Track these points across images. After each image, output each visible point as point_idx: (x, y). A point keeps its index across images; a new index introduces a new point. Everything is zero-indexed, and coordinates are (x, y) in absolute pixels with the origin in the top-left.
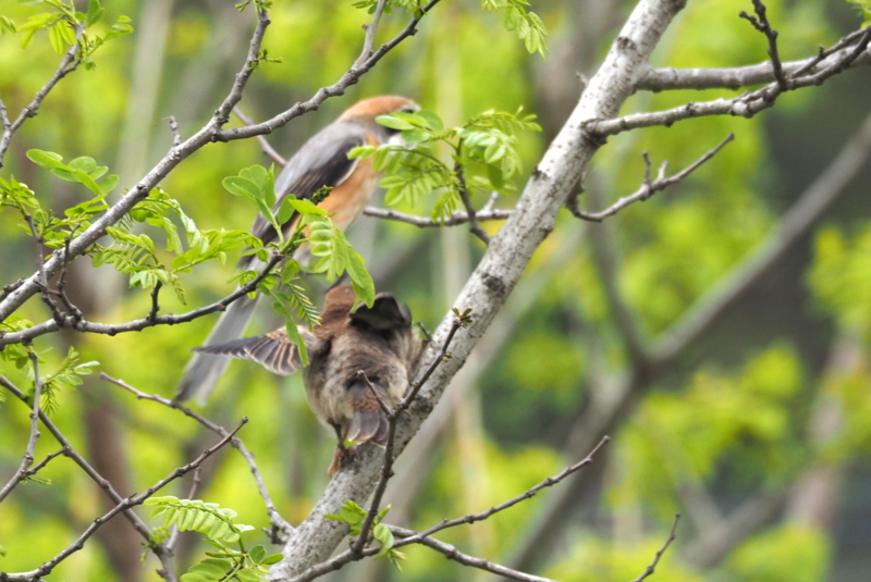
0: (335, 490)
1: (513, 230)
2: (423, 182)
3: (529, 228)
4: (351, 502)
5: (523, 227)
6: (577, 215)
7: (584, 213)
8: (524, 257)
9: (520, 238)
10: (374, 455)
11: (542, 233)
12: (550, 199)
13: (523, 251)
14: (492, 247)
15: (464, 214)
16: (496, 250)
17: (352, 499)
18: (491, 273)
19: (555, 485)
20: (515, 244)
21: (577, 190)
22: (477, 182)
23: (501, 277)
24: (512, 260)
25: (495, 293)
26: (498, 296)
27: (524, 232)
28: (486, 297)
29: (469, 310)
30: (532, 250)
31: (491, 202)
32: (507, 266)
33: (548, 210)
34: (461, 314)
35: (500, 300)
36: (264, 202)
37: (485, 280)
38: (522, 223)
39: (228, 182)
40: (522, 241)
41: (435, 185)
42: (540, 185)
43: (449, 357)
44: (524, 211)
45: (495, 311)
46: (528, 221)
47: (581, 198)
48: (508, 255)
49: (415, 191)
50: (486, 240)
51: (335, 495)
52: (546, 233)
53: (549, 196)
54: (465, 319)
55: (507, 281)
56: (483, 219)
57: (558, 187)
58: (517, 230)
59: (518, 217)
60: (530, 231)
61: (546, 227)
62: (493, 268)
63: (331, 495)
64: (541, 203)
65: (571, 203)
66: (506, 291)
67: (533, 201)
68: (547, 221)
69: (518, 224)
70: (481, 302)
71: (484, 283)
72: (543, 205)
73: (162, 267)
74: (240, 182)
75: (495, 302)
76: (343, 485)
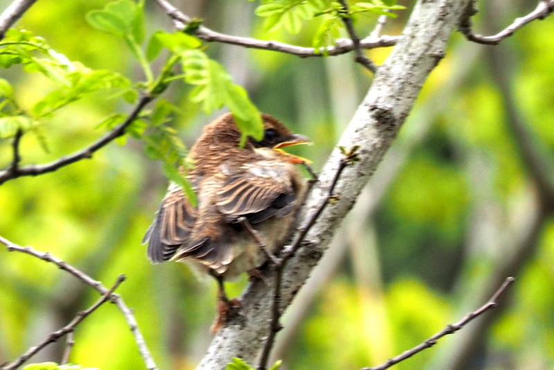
0: (220, 347)
1: (401, 59)
2: (303, 9)
3: (418, 55)
4: (238, 359)
5: (412, 54)
6: (471, 38)
7: (478, 36)
8: (415, 87)
9: (409, 66)
10: (261, 307)
11: (433, 60)
12: (441, 22)
13: (413, 80)
14: (380, 77)
15: (348, 42)
16: (384, 80)
17: (240, 357)
18: (380, 105)
19: (457, 332)
20: (404, 73)
21: (469, 11)
22: (362, 8)
23: (391, 109)
24: (401, 90)
25: (385, 126)
26: (388, 129)
27: (414, 59)
28: (375, 131)
29: (356, 148)
30: (423, 79)
31: (379, 27)
32: (396, 97)
33: (438, 35)
34: (348, 150)
35: (389, 134)
36: (131, 38)
37: (373, 113)
38: (411, 51)
39: (93, 16)
40: (411, 69)
41: (317, 11)
42: (428, 7)
43: (337, 199)
44: (413, 37)
45: (385, 146)
46: (418, 47)
47: (474, 20)
48: (397, 86)
49: (296, 18)
50: (373, 70)
51: (221, 353)
52: (438, 59)
53: (440, 19)
54: (353, 157)
55: (397, 113)
56: (370, 47)
57: (448, 10)
58: (406, 57)
59: (407, 43)
60: (420, 58)
61: (436, 53)
62: (381, 100)
63: (216, 353)
64: (430, 28)
65: (464, 26)
66: (396, 123)
67: (422, 26)
68: (438, 47)
69: (406, 50)
70: (370, 137)
71: (373, 117)
72: (433, 30)
73: (23, 113)
74: (106, 16)
75: (386, 137)
76: (228, 341)
